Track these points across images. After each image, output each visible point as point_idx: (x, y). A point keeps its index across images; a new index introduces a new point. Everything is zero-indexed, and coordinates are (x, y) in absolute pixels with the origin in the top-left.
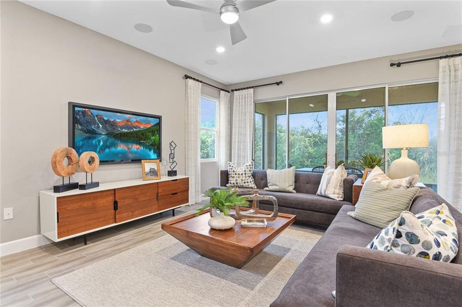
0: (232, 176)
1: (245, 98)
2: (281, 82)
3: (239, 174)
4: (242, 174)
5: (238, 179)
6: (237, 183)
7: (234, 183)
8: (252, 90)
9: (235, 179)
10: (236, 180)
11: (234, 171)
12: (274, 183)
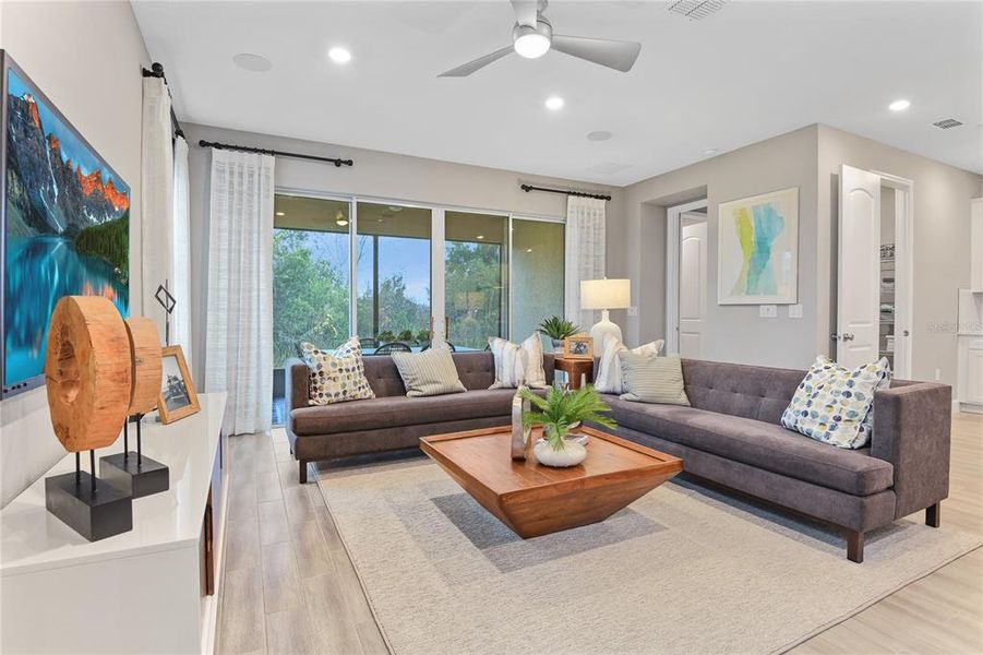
0: (332, 375)
1: (251, 175)
2: (350, 163)
3: (348, 370)
4: (353, 370)
5: (347, 381)
6: (345, 392)
7: (337, 395)
8: (271, 159)
9: (340, 382)
10: (344, 385)
11: (334, 365)
12: (429, 378)
